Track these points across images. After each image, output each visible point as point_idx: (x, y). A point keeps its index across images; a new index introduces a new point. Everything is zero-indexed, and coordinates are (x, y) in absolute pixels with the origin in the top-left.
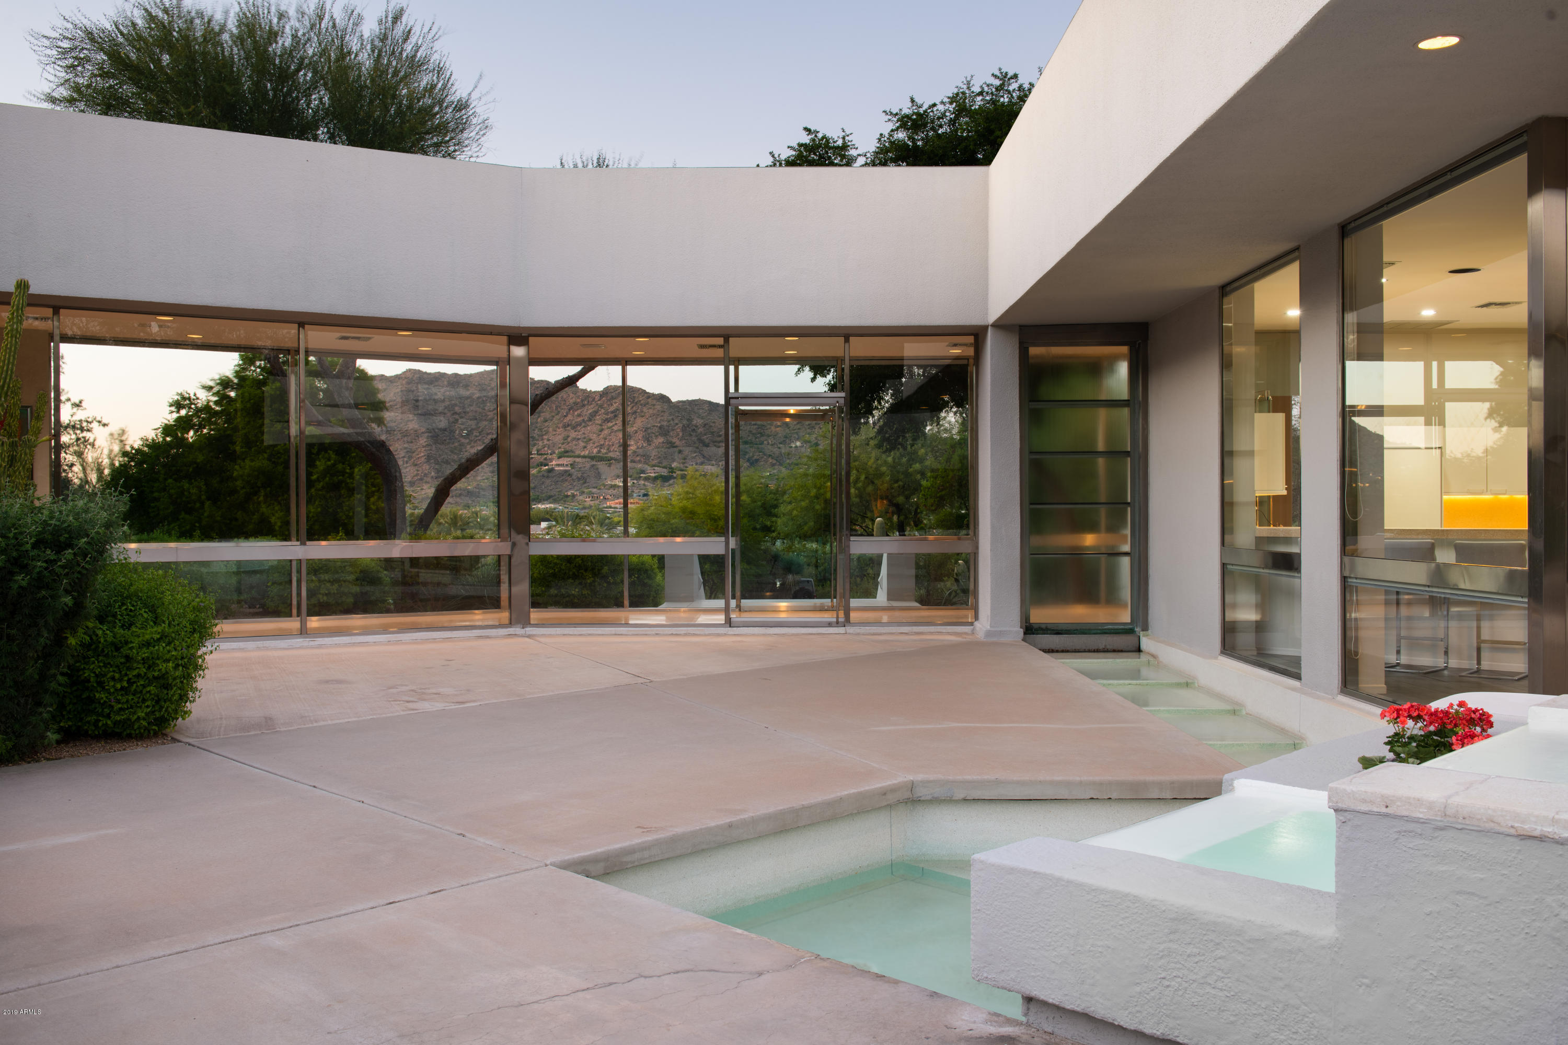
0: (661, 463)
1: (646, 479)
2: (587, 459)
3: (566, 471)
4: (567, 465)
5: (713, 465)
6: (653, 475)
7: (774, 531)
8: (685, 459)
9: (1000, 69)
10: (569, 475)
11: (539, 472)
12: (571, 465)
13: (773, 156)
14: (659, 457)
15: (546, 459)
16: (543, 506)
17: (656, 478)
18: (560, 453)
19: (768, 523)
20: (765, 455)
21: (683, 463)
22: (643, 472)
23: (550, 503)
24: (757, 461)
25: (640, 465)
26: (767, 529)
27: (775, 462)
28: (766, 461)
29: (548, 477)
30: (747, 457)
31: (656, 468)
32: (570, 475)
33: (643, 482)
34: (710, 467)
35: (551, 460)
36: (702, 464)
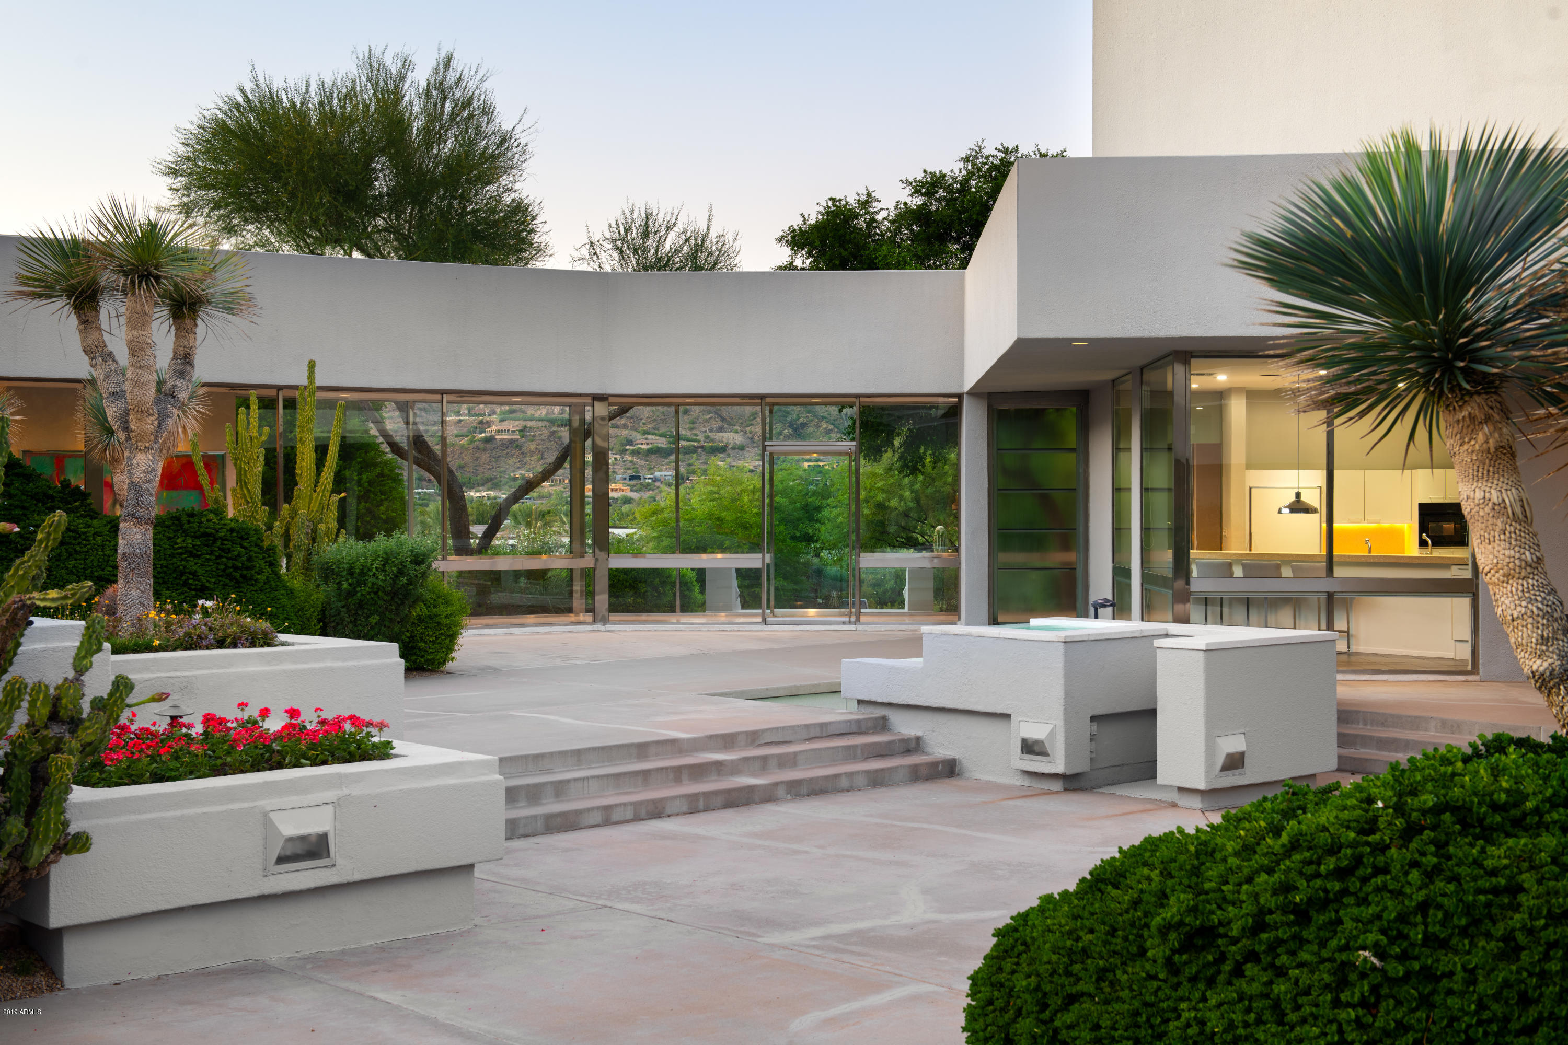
0: (658, 429)
1: (636, 453)
2: (545, 423)
3: (512, 441)
4: (514, 432)
5: (736, 432)
6: (645, 447)
7: (817, 541)
8: (693, 423)
9: (1002, 144)
10: (517, 446)
11: (472, 441)
12: (520, 431)
13: (803, 217)
14: (655, 420)
15: (481, 422)
16: (478, 494)
17: (650, 452)
18: (502, 413)
19: (810, 531)
20: (815, 416)
21: (692, 429)
22: (630, 442)
23: (488, 489)
24: (804, 425)
25: (625, 432)
26: (809, 539)
27: (830, 427)
28: (818, 426)
29: (484, 450)
30: (789, 419)
31: (650, 437)
32: (519, 447)
33: (630, 458)
34: (731, 435)
35: (489, 424)
36: (721, 430)
